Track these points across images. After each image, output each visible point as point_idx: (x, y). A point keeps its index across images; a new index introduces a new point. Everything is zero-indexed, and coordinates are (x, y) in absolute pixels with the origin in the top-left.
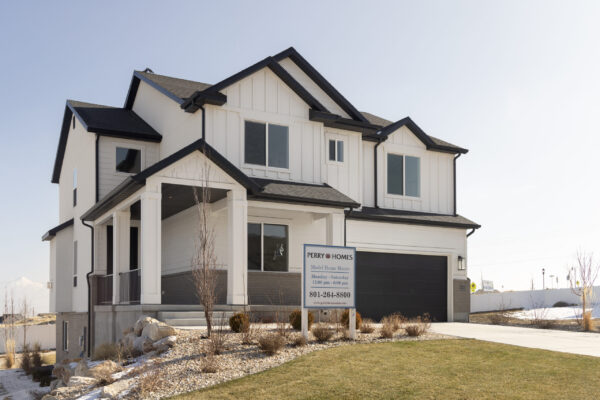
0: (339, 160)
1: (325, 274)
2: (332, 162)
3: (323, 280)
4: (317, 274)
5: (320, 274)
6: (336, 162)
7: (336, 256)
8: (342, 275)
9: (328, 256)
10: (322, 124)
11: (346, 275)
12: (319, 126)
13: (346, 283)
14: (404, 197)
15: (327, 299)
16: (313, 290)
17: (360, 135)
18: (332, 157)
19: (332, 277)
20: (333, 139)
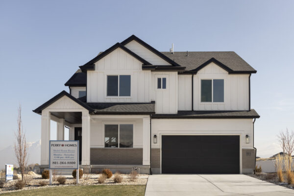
0: (163, 88)
1: (61, 154)
2: (159, 89)
3: (60, 156)
4: (56, 154)
5: (58, 154)
6: (162, 89)
7: (67, 145)
8: (70, 154)
9: (63, 145)
10: (150, 71)
11: (73, 154)
12: (149, 72)
13: (73, 158)
14: (212, 103)
15: (62, 165)
16: (55, 161)
17: (177, 72)
18: (159, 87)
19: (65, 155)
20: (159, 77)
